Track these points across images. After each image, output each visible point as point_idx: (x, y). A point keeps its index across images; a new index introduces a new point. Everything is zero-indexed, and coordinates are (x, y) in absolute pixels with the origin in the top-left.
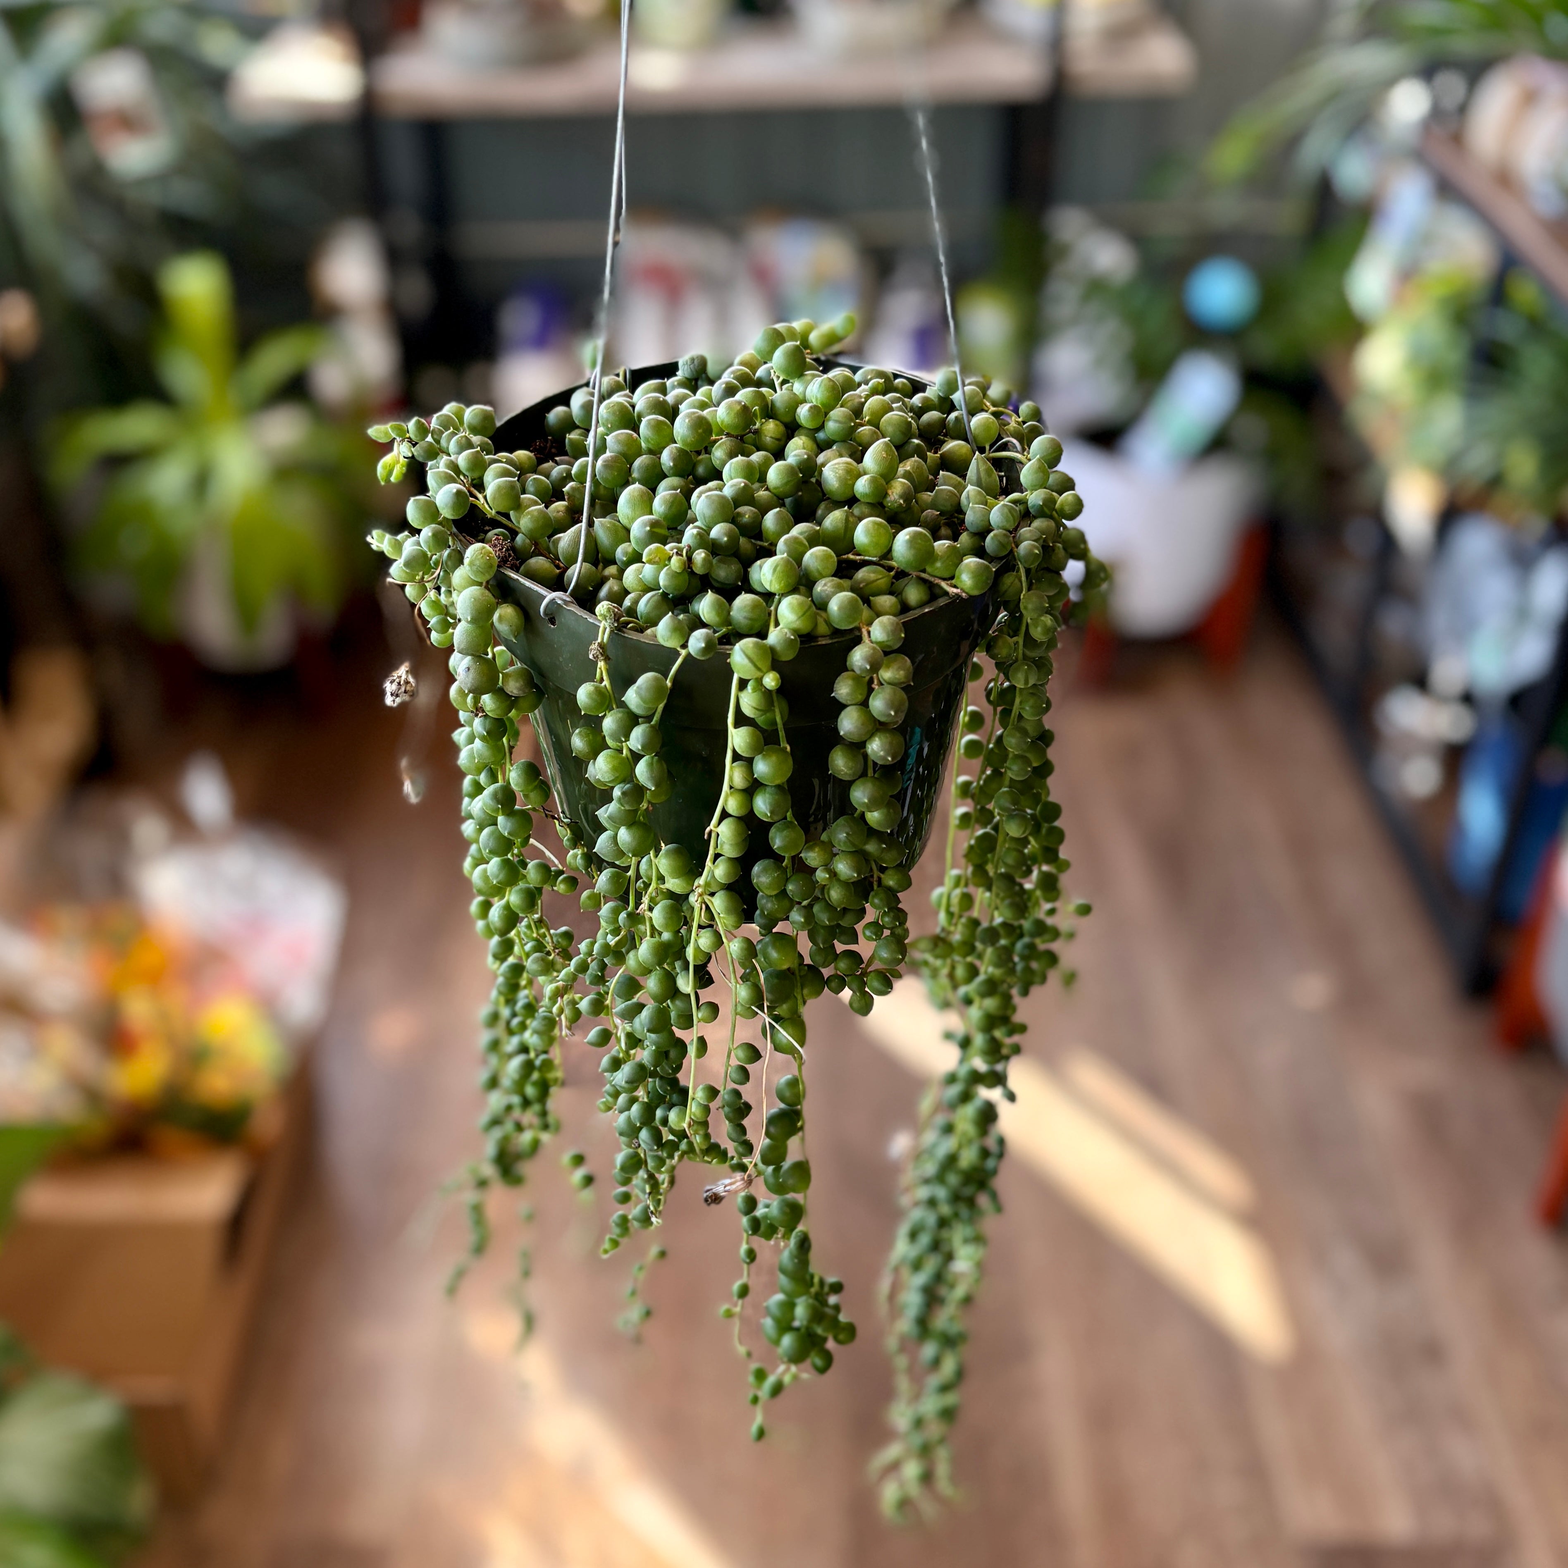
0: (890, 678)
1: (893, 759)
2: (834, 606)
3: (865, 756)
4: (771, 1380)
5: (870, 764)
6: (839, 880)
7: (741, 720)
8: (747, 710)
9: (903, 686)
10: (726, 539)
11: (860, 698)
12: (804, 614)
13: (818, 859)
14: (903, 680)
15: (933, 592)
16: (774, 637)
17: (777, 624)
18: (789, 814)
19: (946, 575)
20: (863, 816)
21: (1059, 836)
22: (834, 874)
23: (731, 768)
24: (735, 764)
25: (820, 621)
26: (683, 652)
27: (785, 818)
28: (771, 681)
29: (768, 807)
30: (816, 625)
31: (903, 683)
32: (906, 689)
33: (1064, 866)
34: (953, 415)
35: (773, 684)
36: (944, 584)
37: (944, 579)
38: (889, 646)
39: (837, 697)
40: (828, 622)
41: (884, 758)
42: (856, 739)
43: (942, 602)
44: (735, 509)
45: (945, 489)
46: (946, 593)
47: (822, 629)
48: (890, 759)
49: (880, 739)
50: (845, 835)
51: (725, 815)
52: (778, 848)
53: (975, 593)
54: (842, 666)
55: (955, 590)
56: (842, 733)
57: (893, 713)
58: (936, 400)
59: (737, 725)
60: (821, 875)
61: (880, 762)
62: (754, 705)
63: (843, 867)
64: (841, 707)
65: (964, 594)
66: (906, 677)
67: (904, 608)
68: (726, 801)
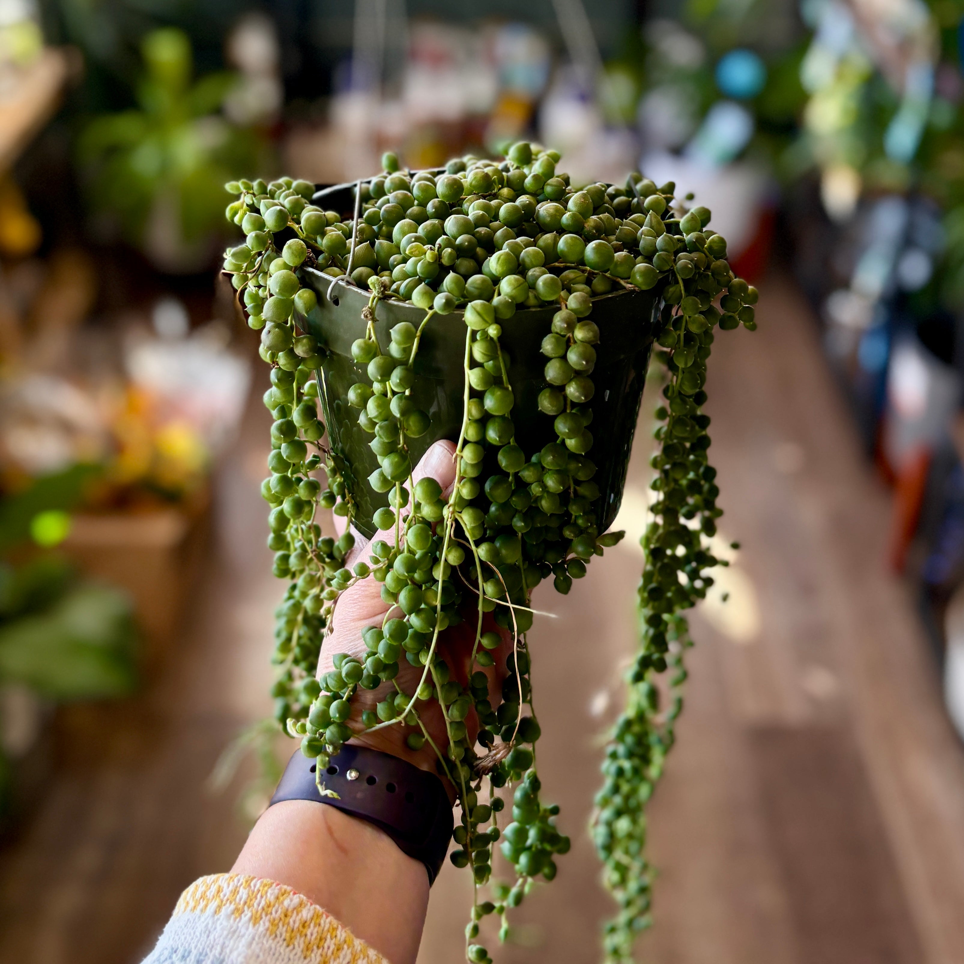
0: (582, 338)
1: (585, 397)
2: (540, 282)
3: (565, 397)
4: (514, 890)
5: (569, 403)
6: (548, 492)
7: (474, 364)
8: (478, 356)
9: (593, 344)
10: (466, 244)
11: (561, 352)
12: (518, 286)
13: (533, 477)
14: (593, 339)
15: (615, 286)
16: (496, 300)
17: (499, 294)
18: (512, 440)
19: (625, 276)
20: (563, 441)
21: (714, 491)
22: (544, 487)
23: (469, 404)
24: (471, 400)
25: (531, 295)
26: (430, 312)
27: (509, 443)
28: (493, 331)
29: (496, 433)
30: (528, 297)
31: (593, 341)
32: (594, 346)
33: (720, 513)
34: (636, 200)
35: (495, 332)
36: (622, 282)
37: (622, 279)
38: (581, 313)
39: (544, 352)
40: (537, 297)
41: (579, 397)
42: (557, 383)
43: (621, 292)
44: (475, 229)
45: (626, 228)
46: (624, 288)
47: (532, 301)
48: (583, 398)
49: (576, 383)
50: (552, 457)
51: (466, 442)
52: (505, 467)
53: (644, 288)
54: (547, 329)
55: (630, 286)
56: (548, 379)
57: (584, 363)
58: (624, 192)
59: (471, 367)
60: (536, 489)
61: (576, 401)
62: (484, 352)
63: (551, 482)
64: (547, 359)
65: (637, 288)
66: (595, 336)
67: (593, 294)
68: (466, 431)
